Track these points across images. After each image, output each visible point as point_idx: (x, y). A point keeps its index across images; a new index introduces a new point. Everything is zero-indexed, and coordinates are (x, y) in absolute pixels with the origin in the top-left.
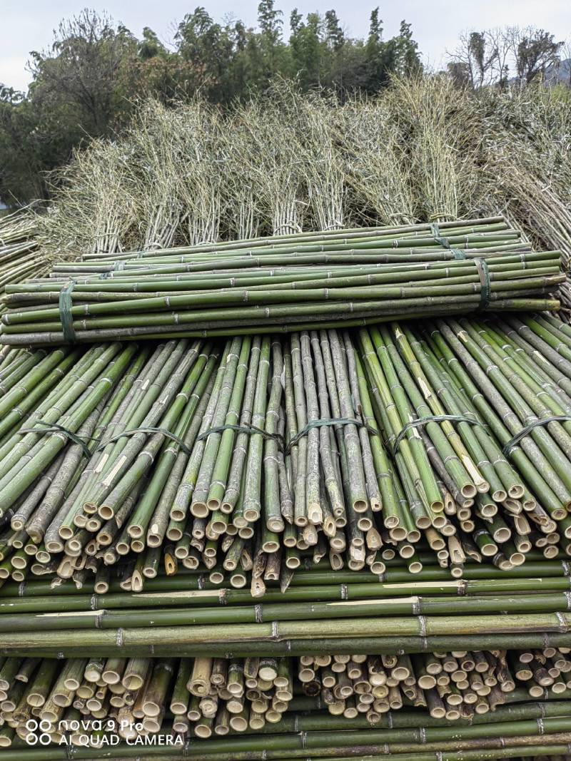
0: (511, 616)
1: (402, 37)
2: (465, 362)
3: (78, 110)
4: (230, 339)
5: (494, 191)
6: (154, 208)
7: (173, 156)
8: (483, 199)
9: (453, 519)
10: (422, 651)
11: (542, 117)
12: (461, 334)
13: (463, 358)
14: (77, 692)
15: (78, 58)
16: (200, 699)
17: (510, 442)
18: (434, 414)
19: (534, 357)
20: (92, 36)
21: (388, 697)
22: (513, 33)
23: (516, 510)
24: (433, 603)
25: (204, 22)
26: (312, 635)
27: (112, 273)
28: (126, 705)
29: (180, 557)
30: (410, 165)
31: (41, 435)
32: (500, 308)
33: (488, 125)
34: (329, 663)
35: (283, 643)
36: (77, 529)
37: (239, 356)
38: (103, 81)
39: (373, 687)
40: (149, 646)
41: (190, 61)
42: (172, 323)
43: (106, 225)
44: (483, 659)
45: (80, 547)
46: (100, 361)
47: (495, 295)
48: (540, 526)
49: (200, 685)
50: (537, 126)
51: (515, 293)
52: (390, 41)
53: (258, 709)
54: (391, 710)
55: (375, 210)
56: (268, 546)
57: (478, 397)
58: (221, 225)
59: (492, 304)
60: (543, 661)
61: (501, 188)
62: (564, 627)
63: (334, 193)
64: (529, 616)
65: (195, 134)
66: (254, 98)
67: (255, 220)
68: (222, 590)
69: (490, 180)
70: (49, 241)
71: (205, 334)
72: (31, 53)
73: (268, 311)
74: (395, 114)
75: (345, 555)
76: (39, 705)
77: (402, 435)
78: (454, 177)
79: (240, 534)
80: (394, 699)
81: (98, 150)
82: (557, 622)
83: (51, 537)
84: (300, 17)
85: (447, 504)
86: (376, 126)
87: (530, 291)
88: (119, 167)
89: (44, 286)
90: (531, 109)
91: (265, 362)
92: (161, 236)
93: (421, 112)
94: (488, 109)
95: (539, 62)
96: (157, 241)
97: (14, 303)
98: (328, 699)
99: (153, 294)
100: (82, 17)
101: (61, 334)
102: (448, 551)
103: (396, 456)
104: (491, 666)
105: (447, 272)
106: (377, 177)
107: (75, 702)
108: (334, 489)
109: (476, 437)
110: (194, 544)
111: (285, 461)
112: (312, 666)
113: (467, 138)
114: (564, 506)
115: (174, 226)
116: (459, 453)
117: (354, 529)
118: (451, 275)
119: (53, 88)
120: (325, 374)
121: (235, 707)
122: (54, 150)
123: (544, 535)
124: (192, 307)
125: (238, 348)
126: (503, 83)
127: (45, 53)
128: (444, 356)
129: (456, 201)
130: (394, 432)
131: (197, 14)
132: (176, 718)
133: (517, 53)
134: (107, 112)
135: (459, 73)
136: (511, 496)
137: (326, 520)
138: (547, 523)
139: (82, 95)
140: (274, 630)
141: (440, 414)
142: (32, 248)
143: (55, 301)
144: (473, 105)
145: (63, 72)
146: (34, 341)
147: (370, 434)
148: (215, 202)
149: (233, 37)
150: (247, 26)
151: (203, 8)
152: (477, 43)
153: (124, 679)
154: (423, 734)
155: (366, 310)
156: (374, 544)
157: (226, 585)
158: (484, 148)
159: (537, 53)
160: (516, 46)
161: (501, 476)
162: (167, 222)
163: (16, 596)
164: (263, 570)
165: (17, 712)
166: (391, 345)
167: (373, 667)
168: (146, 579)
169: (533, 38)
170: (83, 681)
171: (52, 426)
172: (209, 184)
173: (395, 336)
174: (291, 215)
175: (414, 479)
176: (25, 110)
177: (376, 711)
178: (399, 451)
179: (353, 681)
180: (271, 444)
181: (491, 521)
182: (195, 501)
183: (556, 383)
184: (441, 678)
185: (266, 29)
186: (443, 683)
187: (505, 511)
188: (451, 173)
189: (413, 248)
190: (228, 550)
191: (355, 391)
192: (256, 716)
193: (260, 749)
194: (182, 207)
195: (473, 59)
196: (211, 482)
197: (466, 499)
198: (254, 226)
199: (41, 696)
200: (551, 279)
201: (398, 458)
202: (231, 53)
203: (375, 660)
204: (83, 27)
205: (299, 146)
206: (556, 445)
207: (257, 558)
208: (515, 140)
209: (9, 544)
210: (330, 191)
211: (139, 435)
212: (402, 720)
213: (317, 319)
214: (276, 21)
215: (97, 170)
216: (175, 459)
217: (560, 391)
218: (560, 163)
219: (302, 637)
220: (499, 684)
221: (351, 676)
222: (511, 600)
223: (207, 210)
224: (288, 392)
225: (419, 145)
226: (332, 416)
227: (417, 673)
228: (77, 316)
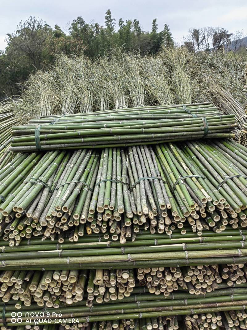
0: (220, 251)
1: (165, 31)
2: (199, 157)
3: (27, 59)
4: (104, 149)
5: (206, 93)
6: (65, 99)
7: (73, 78)
8: (201, 97)
9: (198, 213)
10: (186, 265)
11: (225, 64)
12: (197, 147)
13: (198, 156)
14: (50, 284)
15: (27, 37)
16: (98, 286)
17: (218, 186)
18: (188, 175)
19: (226, 155)
20: (33, 27)
21: (172, 285)
22: (211, 29)
23: (222, 208)
24: (191, 246)
25: (81, 23)
26: (144, 259)
27: (55, 123)
28: (69, 289)
29: (93, 228)
30: (171, 82)
31: (33, 184)
32: (212, 137)
33: (203, 67)
34: (150, 271)
35: (132, 262)
36: (53, 217)
37: (108, 155)
38: (38, 47)
39: (167, 281)
40: (79, 264)
41: (76, 39)
42: (81, 142)
43: (45, 105)
44: (209, 270)
45: (54, 223)
46: (52, 157)
47: (210, 131)
48: (231, 215)
49: (99, 280)
50: (222, 67)
51: (218, 131)
52: (160, 33)
53: (121, 291)
54: (174, 291)
55: (157, 100)
56: (127, 223)
57: (204, 170)
58: (93, 106)
59: (209, 135)
60: (232, 271)
61: (209, 92)
62: (241, 254)
63: (141, 93)
64: (228, 250)
65: (81, 69)
66: (106, 54)
67: (107, 104)
68: (108, 242)
69: (204, 89)
70: (19, 113)
71: (94, 147)
72: (7, 34)
73: (120, 137)
74: (164, 62)
75: (157, 227)
76: (34, 290)
77: (177, 183)
78: (190, 88)
79: (116, 220)
80: (175, 286)
81: (40, 75)
82: (238, 252)
83: (42, 220)
84: (123, 22)
85: (196, 207)
86: (157, 66)
87: (223, 130)
88: (49, 82)
89: (28, 127)
90: (220, 61)
91: (119, 157)
92: (69, 110)
93: (175, 61)
94: (202, 60)
95: (222, 42)
96: (67, 112)
97: (16, 134)
98: (149, 286)
99: (73, 130)
100: (29, 20)
101: (35, 147)
102: (196, 225)
103: (174, 191)
104: (212, 272)
105: (191, 122)
106: (158, 87)
107: (49, 288)
108: (152, 201)
109: (206, 183)
110: (98, 223)
111: (130, 193)
112: (143, 273)
113: (194, 72)
114: (240, 207)
115: (74, 106)
116: (200, 188)
117: (160, 217)
118: (192, 123)
119: (16, 49)
120: (144, 162)
121: (112, 290)
122: (16, 76)
123: (232, 219)
124: (89, 136)
125: (108, 152)
126: (207, 50)
127: (13, 34)
128: (190, 155)
129: (191, 97)
130: (173, 183)
131: (79, 19)
132: (89, 294)
133: (213, 38)
134: (40, 60)
135: (189, 46)
136: (220, 203)
137: (150, 213)
138: (234, 213)
139: (29, 52)
140: (129, 257)
141: (191, 175)
142: (12, 115)
143: (33, 133)
144: (196, 59)
145: (21, 42)
146: (24, 149)
147: (164, 183)
148: (90, 97)
149: (94, 29)
150: (100, 25)
151: (81, 17)
152: (196, 33)
153: (69, 278)
154: (186, 302)
155: (159, 137)
156: (168, 223)
157: (110, 240)
158: (201, 76)
159: (221, 38)
160: (212, 35)
161: (216, 196)
162: (71, 105)
163: (27, 245)
164: (125, 233)
165: (25, 293)
166: (169, 151)
167: (167, 273)
168: (79, 237)
169: (219, 32)
170: (52, 279)
171: (37, 180)
172: (88, 89)
173: (170, 148)
174: (123, 102)
175: (182, 198)
176: (4, 58)
177: (168, 292)
178: (175, 189)
179: (159, 279)
180: (125, 187)
181: (213, 213)
182: (98, 206)
183: (235, 165)
184: (193, 277)
185: (108, 26)
186: (194, 280)
187: (218, 209)
188: (188, 86)
189: (176, 114)
190: (111, 225)
191: (157, 168)
192: (120, 294)
193: (121, 309)
194: (77, 99)
195: (194, 40)
196: (104, 199)
197: (204, 204)
198: (107, 107)
199: (35, 286)
200: (231, 125)
201: (175, 192)
202: (93, 36)
203: (168, 270)
204: (30, 24)
205: (125, 74)
206: (236, 186)
207: (122, 229)
208: (214, 73)
209: (25, 223)
210: (139, 92)
211: (73, 183)
212: (177, 296)
213: (139, 141)
214: (112, 23)
215: (40, 83)
216: (87, 192)
217: (236, 167)
218: (232, 82)
219: (140, 260)
220: (216, 279)
221: (159, 276)
222: (220, 244)
223: (87, 99)
224: (129, 169)
225: (175, 74)
226: (148, 176)
227: (184, 275)
228: (42, 139)
